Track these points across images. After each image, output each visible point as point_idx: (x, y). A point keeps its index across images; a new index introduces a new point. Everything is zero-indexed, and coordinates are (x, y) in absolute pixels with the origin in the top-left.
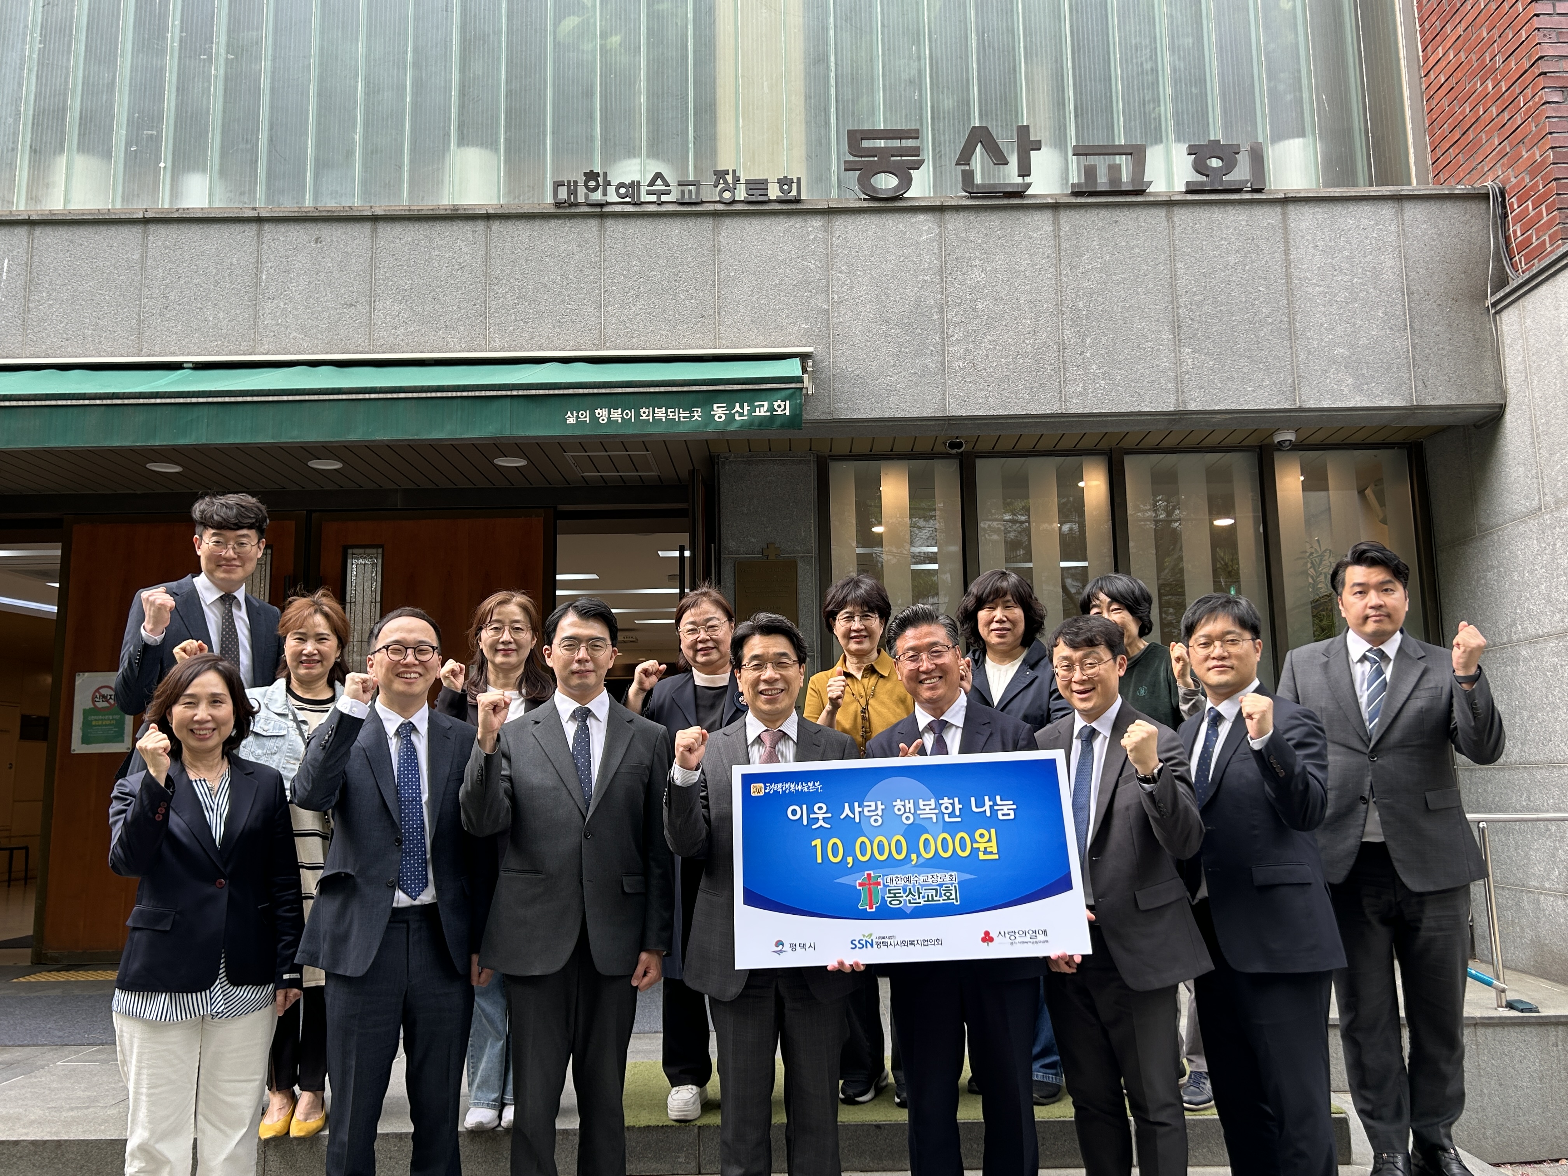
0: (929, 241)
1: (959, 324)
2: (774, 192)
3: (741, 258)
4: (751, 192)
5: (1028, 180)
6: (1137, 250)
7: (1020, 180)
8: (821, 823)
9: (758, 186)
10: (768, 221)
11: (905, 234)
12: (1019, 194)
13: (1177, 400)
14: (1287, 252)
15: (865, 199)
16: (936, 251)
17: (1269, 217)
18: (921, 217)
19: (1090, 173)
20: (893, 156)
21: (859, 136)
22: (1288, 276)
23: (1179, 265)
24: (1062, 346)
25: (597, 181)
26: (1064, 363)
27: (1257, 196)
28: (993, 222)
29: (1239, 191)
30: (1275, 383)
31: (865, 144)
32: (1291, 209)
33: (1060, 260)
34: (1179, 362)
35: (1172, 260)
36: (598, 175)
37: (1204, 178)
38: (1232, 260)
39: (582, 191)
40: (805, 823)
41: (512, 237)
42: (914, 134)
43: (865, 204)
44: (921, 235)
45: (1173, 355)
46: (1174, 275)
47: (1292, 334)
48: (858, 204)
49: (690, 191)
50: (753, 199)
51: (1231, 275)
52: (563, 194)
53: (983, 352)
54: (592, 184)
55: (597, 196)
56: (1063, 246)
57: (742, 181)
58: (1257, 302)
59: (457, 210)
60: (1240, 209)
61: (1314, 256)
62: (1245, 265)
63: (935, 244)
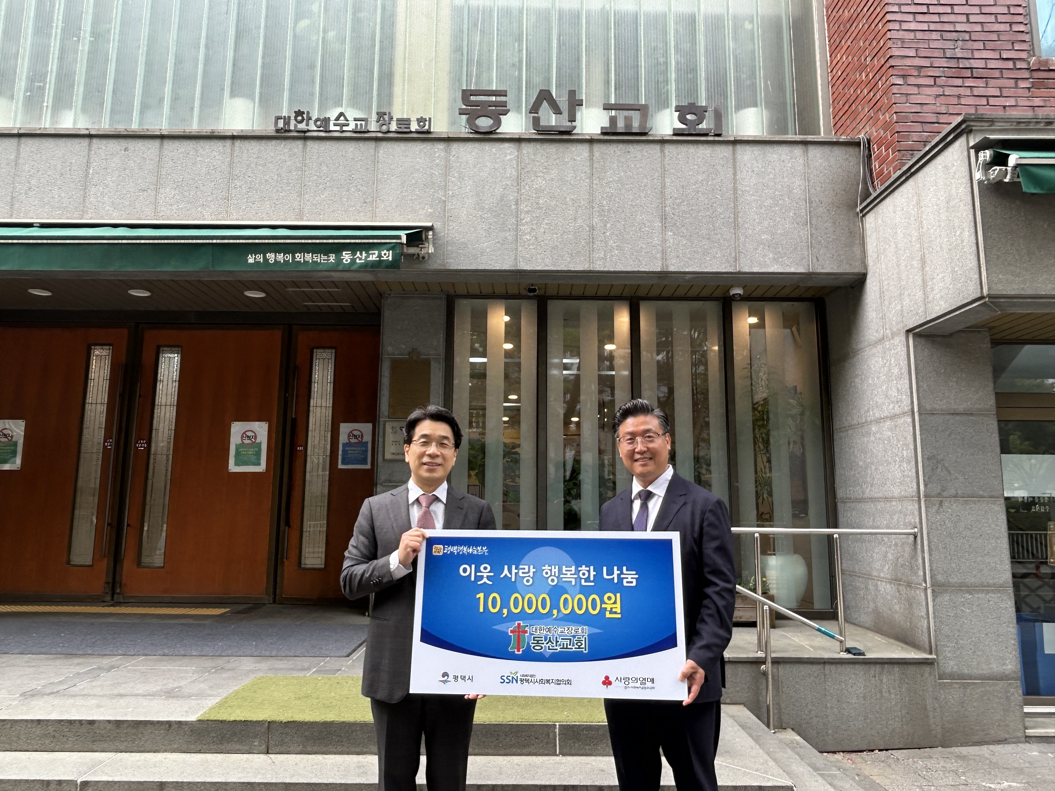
0: (511, 160)
1: (528, 212)
2: (414, 127)
3: (392, 167)
4: (400, 126)
5: (574, 124)
6: (641, 170)
7: (569, 124)
8: (485, 580)
9: (404, 122)
10: (410, 145)
11: (495, 155)
12: (568, 133)
13: (662, 264)
14: (735, 174)
15: (471, 133)
16: (515, 166)
17: (725, 151)
18: (507, 145)
19: (613, 120)
20: (490, 106)
21: (469, 93)
22: (735, 189)
23: (667, 180)
24: (592, 228)
25: (303, 117)
26: (593, 238)
27: (717, 138)
28: (552, 149)
29: (706, 135)
30: (724, 256)
31: (472, 98)
32: (739, 148)
33: (593, 175)
34: (664, 241)
35: (663, 176)
36: (303, 113)
37: (684, 126)
38: (700, 178)
39: (293, 122)
40: (473, 579)
41: (248, 150)
42: (503, 93)
43: (471, 136)
44: (506, 156)
45: (661, 236)
46: (664, 186)
47: (736, 226)
48: (466, 136)
49: (361, 125)
50: (400, 130)
51: (699, 187)
52: (281, 124)
53: (542, 230)
54: (300, 118)
55: (302, 126)
56: (595, 165)
57: (395, 119)
58: (715, 205)
59: (214, 133)
60: (706, 146)
61: (751, 177)
62: (708, 181)
63: (515, 162)
